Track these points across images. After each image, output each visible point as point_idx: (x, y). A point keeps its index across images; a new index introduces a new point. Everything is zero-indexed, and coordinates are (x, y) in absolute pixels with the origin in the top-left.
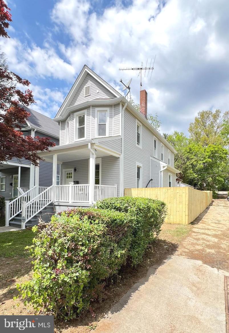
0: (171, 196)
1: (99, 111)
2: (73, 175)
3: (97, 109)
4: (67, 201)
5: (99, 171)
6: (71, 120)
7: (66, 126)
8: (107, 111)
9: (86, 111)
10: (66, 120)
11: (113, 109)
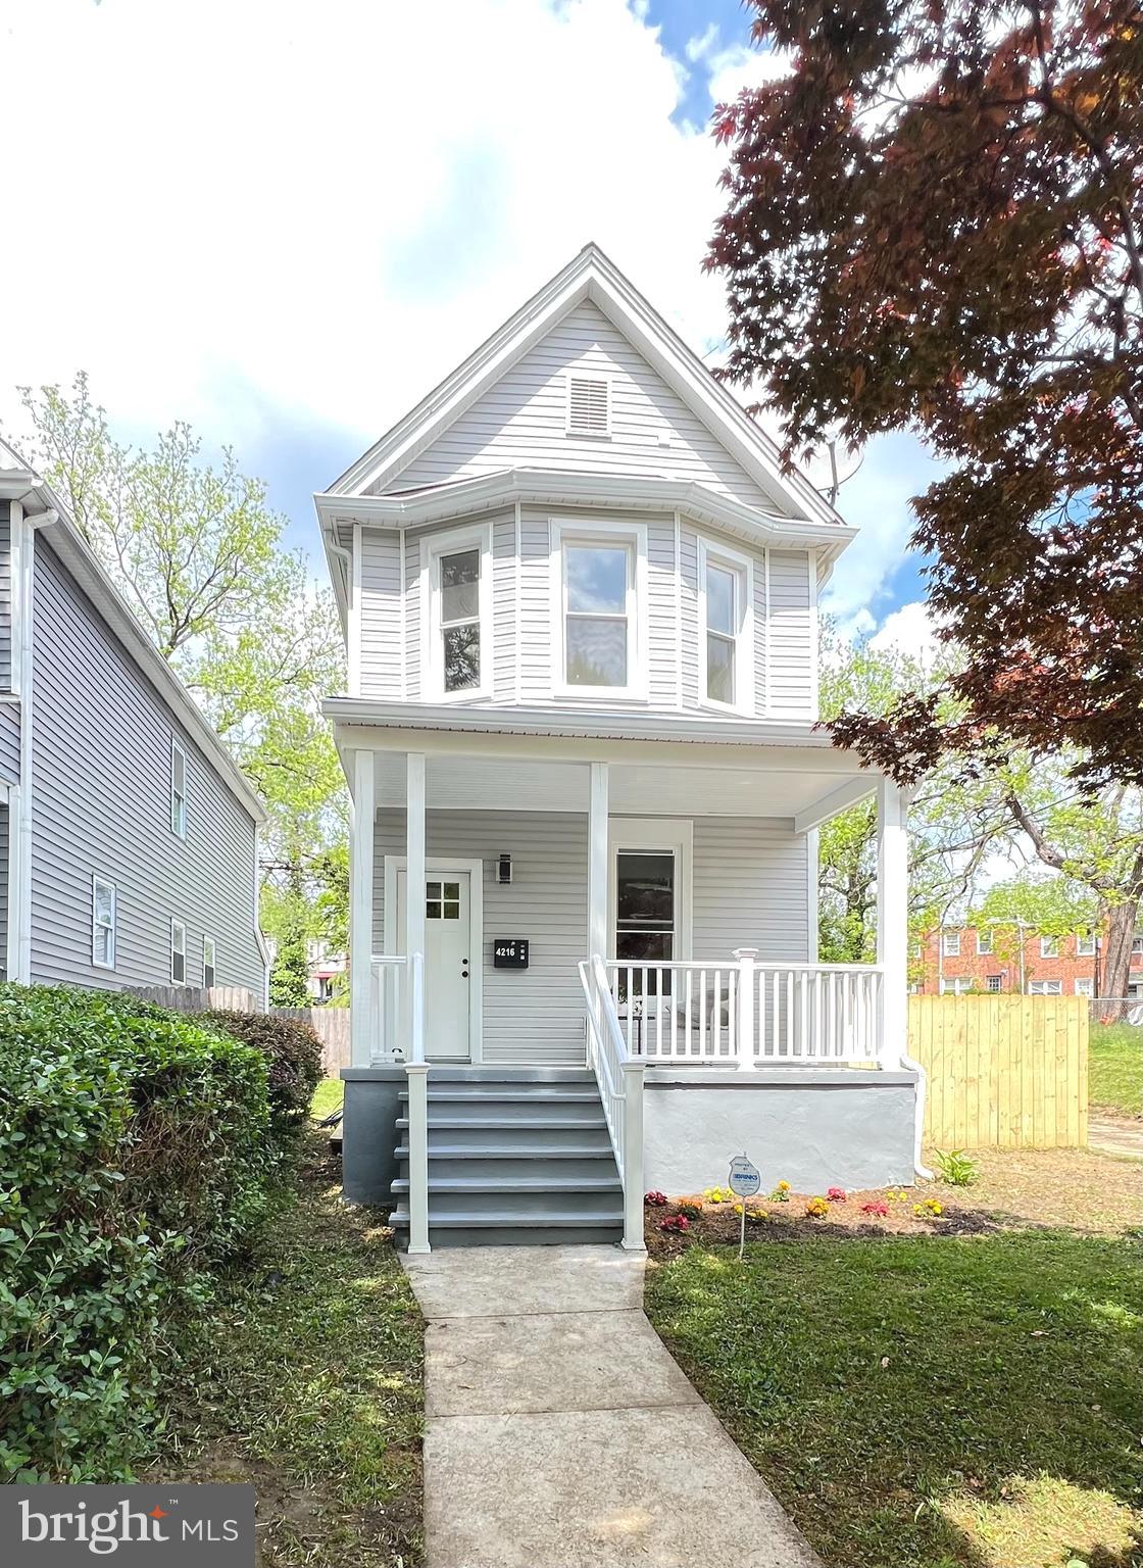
0: (1025, 1034)
1: (711, 556)
2: (473, 897)
3: (706, 545)
4: (717, 1057)
5: (671, 894)
6: (519, 550)
7: (425, 574)
8: (742, 571)
9: (640, 530)
10: (415, 533)
11: (767, 573)
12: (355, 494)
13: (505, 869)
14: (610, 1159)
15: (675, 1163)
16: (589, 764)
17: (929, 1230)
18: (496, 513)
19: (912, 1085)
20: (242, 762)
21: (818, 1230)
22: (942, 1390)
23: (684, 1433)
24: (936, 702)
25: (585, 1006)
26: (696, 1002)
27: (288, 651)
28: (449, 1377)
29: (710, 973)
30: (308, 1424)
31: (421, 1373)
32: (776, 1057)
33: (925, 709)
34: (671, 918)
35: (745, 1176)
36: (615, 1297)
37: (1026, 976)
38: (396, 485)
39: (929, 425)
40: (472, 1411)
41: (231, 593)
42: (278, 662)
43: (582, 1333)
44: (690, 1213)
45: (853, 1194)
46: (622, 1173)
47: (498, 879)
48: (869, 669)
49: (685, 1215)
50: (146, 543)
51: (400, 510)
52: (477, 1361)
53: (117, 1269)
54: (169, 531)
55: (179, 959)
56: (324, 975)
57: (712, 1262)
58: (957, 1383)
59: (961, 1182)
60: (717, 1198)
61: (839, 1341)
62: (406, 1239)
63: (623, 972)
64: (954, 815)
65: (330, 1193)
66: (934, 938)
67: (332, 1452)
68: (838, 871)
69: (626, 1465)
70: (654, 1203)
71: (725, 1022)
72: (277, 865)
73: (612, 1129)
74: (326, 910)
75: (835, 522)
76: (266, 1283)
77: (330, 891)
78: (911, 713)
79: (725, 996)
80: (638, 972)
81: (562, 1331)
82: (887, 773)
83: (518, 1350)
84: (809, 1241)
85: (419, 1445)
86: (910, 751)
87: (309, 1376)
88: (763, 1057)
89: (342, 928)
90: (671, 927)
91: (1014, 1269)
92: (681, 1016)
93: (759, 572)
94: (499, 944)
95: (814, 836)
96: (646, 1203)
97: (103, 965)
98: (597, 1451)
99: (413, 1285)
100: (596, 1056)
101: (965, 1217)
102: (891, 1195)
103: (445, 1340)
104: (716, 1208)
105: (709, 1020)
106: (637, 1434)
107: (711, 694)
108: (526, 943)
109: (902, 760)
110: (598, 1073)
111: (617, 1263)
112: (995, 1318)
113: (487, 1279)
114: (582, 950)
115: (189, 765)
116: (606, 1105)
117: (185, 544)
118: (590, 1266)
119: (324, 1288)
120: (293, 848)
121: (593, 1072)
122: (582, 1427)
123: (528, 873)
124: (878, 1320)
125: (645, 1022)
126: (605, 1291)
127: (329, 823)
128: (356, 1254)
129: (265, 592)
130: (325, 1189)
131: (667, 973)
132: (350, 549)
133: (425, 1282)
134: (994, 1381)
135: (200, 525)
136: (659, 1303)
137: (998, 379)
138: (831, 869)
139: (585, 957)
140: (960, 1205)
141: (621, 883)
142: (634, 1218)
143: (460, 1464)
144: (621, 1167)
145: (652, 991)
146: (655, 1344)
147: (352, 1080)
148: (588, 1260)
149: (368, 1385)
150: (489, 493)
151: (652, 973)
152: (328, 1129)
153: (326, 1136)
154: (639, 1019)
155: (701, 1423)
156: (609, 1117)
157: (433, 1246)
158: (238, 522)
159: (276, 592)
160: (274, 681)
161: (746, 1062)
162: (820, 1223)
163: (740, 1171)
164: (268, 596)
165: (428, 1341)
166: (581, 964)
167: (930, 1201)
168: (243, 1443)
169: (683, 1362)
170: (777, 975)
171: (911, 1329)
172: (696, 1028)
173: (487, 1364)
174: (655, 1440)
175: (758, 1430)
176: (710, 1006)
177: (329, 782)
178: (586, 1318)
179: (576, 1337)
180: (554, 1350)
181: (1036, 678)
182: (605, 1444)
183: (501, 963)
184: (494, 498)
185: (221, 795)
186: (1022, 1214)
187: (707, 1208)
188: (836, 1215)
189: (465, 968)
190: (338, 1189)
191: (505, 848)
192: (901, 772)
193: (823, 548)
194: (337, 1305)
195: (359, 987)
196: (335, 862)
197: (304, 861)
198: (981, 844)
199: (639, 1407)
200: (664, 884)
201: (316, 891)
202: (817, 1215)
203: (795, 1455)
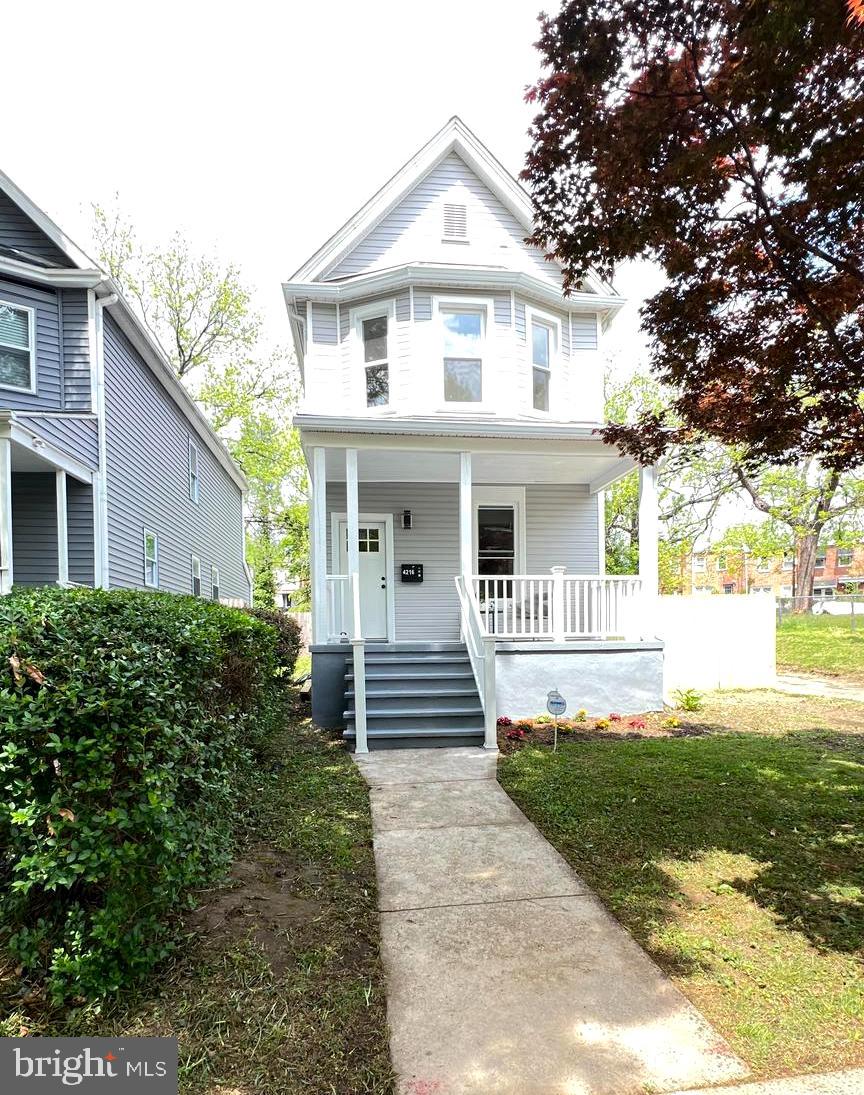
1: (534, 318)
2: (388, 538)
3: (531, 311)
4: (541, 634)
5: (512, 533)
6: (412, 317)
7: (353, 331)
8: (554, 327)
9: (489, 302)
10: (346, 306)
11: (571, 327)
12: (307, 281)
13: (407, 520)
14: (476, 696)
15: (517, 700)
16: (459, 453)
17: (669, 735)
18: (398, 293)
19: (661, 649)
20: (230, 451)
21: (603, 736)
22: (664, 812)
23: (518, 836)
24: (664, 416)
25: (460, 606)
26: (527, 602)
27: (259, 376)
28: (385, 813)
29: (536, 582)
30: (308, 836)
31: (369, 811)
32: (578, 634)
33: (657, 421)
34: (512, 549)
35: (557, 703)
36: (480, 773)
37: (749, 585)
38: (334, 275)
39: (657, 251)
40: (399, 828)
41: (218, 338)
42: (251, 384)
43: (461, 791)
44: (526, 728)
45: (626, 717)
46: (483, 705)
47: (403, 525)
48: (643, 383)
49: (522, 729)
50: (162, 305)
51: (335, 291)
52: (401, 805)
53: (220, 732)
54: (177, 297)
55: (197, 581)
56: (285, 592)
57: (537, 754)
58: (673, 809)
59: (693, 709)
60: (542, 720)
61: (608, 791)
62: (353, 746)
63: (482, 583)
64: (700, 479)
65: (304, 722)
66: (687, 560)
67: (323, 847)
68: (624, 517)
69: (487, 850)
70: (503, 724)
71: (546, 613)
72: (253, 519)
73: (477, 678)
74: (287, 549)
75: (613, 294)
76: (273, 769)
77: (290, 536)
78: (649, 423)
79: (545, 597)
80: (491, 583)
81: (449, 790)
82: (636, 459)
83: (424, 800)
84: (596, 742)
85: (371, 844)
86: (649, 446)
87: (305, 814)
88: (569, 634)
89: (298, 560)
90: (513, 555)
91: (716, 753)
92: (519, 611)
93: (565, 327)
94: (404, 567)
95: (601, 497)
96: (498, 723)
97: (152, 585)
98: (470, 845)
99: (360, 769)
100: (467, 634)
101: (692, 728)
102: (648, 716)
103: (380, 796)
104: (541, 726)
105: (536, 612)
106: (492, 837)
107: (536, 406)
108: (421, 566)
109: (644, 451)
110: (468, 645)
111: (481, 756)
112: (701, 778)
113: (403, 765)
114: (456, 568)
115: (200, 456)
116: (473, 664)
117: (188, 305)
118: (464, 758)
119: (307, 772)
120: (263, 508)
121: (465, 644)
122: (461, 834)
123: (423, 522)
124: (632, 780)
125: (496, 614)
126: (473, 769)
127: (287, 490)
128: (323, 754)
129: (242, 337)
130: (301, 720)
131: (509, 583)
132: (305, 316)
133: (366, 768)
134: (695, 807)
135: (197, 293)
136: (505, 775)
137: (686, 237)
138: (620, 516)
139: (458, 574)
140: (691, 721)
141: (481, 527)
142: (491, 731)
143: (393, 852)
144: (483, 701)
145: (501, 595)
146: (503, 795)
147: (316, 652)
148: (464, 754)
149: (340, 817)
150: (392, 280)
151: (500, 583)
152: (298, 687)
153: (297, 691)
154: (493, 612)
155: (529, 831)
156: (475, 671)
157: (370, 749)
158: (223, 292)
159: (248, 337)
160: (249, 397)
161: (559, 637)
162: (604, 732)
163: (553, 699)
164: (244, 340)
165: (371, 797)
166: (456, 578)
167: (670, 719)
168: (274, 844)
169: (519, 804)
170: (577, 583)
171: (651, 784)
172: (528, 618)
173: (406, 807)
174: (502, 839)
175: (559, 833)
176: (537, 604)
177: (287, 463)
178: (462, 783)
179: (457, 792)
180: (444, 799)
181: (724, 400)
182: (474, 842)
183: (406, 579)
184: (396, 282)
185: (219, 473)
186: (728, 726)
187: (536, 726)
188: (614, 728)
189: (383, 582)
190: (309, 720)
191: (407, 506)
192: (645, 458)
193: (605, 311)
194: (317, 780)
195: (319, 594)
196: (292, 516)
197: (271, 517)
198: (717, 498)
199: (492, 824)
200: (507, 527)
201: (279, 537)
202: (602, 728)
203: (580, 845)
